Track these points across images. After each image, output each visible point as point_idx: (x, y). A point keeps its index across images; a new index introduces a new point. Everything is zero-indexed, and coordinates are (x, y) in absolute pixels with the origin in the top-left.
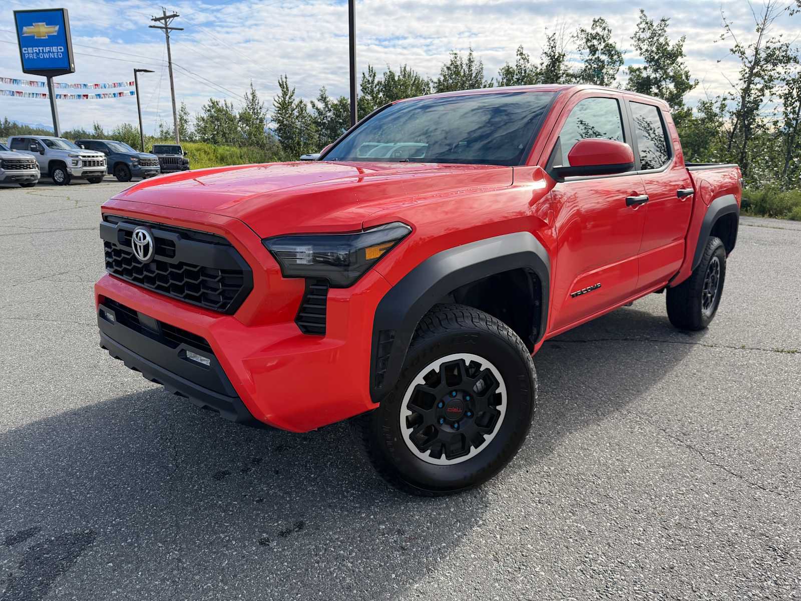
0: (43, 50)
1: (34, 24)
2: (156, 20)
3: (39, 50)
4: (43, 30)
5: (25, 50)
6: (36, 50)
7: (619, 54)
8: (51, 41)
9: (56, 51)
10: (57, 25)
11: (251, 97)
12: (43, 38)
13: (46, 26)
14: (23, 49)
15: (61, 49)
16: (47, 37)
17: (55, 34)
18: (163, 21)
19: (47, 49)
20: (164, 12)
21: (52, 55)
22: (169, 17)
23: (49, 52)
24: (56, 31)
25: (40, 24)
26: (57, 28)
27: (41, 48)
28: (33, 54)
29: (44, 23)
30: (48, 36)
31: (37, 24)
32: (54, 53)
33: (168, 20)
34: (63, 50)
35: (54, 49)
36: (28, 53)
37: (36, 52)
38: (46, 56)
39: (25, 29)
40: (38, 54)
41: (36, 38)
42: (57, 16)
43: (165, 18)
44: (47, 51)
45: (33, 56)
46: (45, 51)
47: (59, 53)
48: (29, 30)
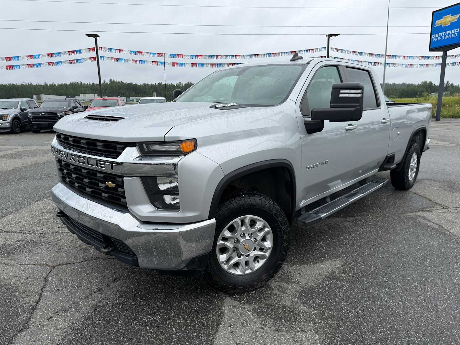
1: (443, 17)
3: (442, 34)
4: (449, 19)
8: (452, 26)
13: (451, 17)
15: (457, 31)
16: (450, 24)
19: (448, 32)
21: (450, 36)
23: (449, 34)
24: (457, 19)
26: (458, 16)
27: (444, 33)
28: (438, 37)
29: (450, 15)
32: (452, 34)
35: (453, 31)
38: (446, 37)
39: (437, 22)
40: (441, 37)
44: (447, 34)
45: (438, 39)
46: (446, 34)
47: (455, 34)
48: (439, 22)
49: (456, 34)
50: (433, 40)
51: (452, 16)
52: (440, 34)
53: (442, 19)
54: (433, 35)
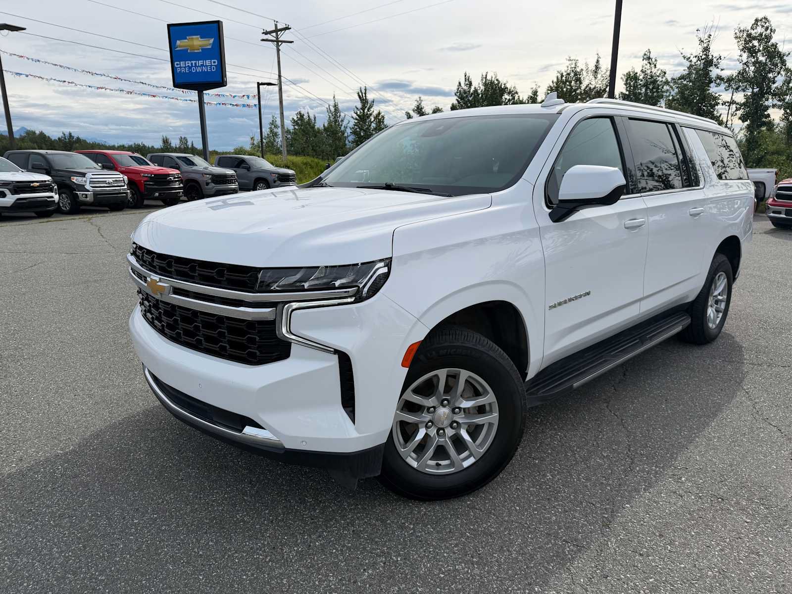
0: (195, 63)
1: (187, 37)
2: (266, 33)
3: (192, 64)
4: (197, 42)
5: (177, 64)
6: (189, 63)
7: (781, 56)
8: (205, 54)
9: (210, 64)
10: (212, 38)
11: (333, 109)
12: (196, 51)
13: (200, 39)
14: (176, 63)
15: (214, 62)
16: (201, 51)
17: (210, 47)
18: (274, 34)
19: (200, 62)
20: (276, 26)
21: (205, 69)
22: (281, 30)
23: (202, 65)
24: (210, 44)
25: (194, 37)
26: (212, 41)
27: (193, 62)
28: (185, 67)
29: (199, 36)
30: (202, 49)
31: (191, 37)
32: (207, 66)
33: (279, 33)
34: (216, 64)
35: (208, 62)
36: (180, 67)
37: (188, 66)
38: (199, 70)
39: (178, 42)
40: (190, 68)
41: (189, 51)
42: (213, 29)
43: (276, 31)
44: (200, 65)
45: (185, 70)
46: (197, 65)
47: (212, 67)
48: (182, 44)
49: (214, 68)
50: (178, 71)
51: (202, 39)
52: (188, 63)
53: (186, 40)
54: (177, 63)
